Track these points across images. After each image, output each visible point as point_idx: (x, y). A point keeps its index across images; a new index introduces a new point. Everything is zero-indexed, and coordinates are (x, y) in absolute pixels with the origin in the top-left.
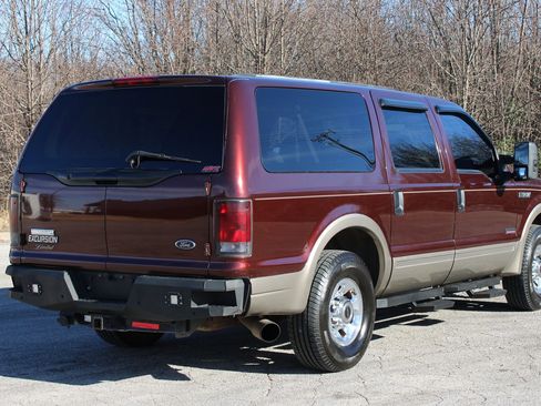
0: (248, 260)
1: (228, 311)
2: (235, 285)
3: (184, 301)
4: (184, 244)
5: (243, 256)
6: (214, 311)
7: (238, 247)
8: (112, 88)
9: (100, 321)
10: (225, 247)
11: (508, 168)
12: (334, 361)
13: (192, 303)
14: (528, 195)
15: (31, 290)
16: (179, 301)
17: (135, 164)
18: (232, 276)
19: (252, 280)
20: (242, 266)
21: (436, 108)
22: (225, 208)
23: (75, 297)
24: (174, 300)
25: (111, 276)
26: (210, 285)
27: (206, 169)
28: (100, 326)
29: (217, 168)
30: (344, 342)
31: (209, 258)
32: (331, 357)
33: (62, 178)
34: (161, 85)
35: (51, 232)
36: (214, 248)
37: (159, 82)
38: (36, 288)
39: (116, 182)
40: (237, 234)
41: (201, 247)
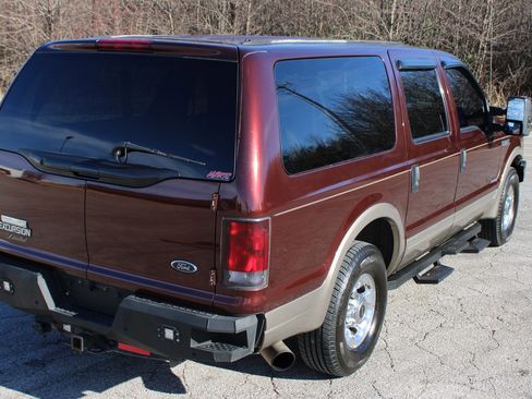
0: (262, 293)
2: (246, 324)
3: (182, 338)
4: (182, 265)
5: (257, 289)
6: (219, 356)
7: (251, 277)
8: (95, 51)
9: (79, 341)
10: (234, 278)
13: (192, 341)
15: (3, 287)
16: (175, 337)
19: (267, 315)
22: (237, 228)
23: (51, 305)
24: (169, 334)
25: (94, 286)
26: (216, 322)
27: (212, 175)
28: (79, 347)
29: (227, 176)
31: (214, 289)
33: (35, 160)
34: (155, 54)
35: (23, 223)
36: (222, 277)
37: (152, 49)
38: (7, 286)
40: (250, 262)
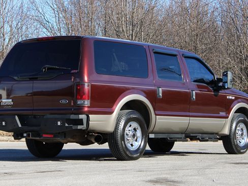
0: (88, 107)
1: (79, 127)
2: (83, 117)
3: (63, 124)
4: (63, 101)
5: (86, 106)
6: (74, 127)
7: (84, 102)
8: (37, 42)
9: (30, 134)
10: (79, 102)
11: (221, 84)
12: (127, 155)
13: (66, 124)
14: (233, 98)
15: (2, 125)
16: (61, 123)
17: (45, 71)
18: (82, 114)
19: (90, 115)
20: (86, 109)
21: (183, 55)
22: (80, 86)
23: (20, 126)
24: (59, 123)
25: (35, 117)
26: (73, 117)
27: (72, 72)
29: (76, 71)
30: (132, 149)
31: (73, 106)
32: (126, 153)
33: (16, 78)
35: (11, 100)
36: (75, 103)
38: (4, 123)
39: (37, 78)
40: (84, 97)
41: (70, 103)
